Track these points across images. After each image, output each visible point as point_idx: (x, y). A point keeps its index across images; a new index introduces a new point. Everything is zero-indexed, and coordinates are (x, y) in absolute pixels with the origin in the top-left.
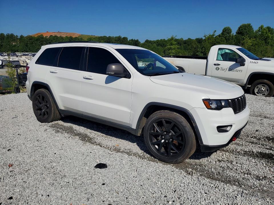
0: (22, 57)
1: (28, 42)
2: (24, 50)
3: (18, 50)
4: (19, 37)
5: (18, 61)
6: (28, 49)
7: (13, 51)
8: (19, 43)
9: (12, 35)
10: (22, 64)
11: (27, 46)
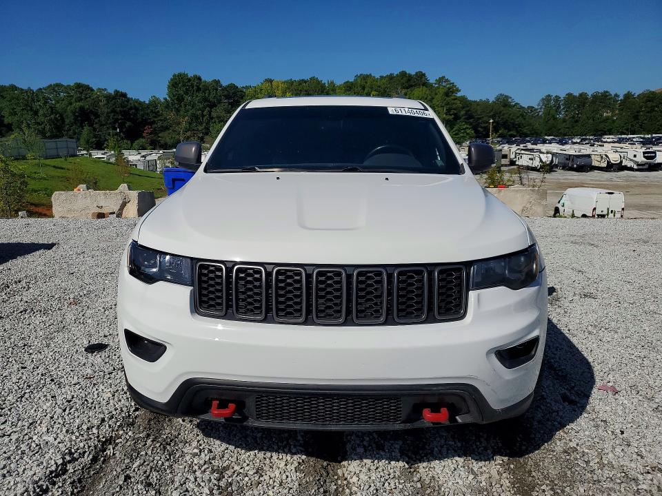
0: (603, 146)
1: (641, 107)
2: (627, 130)
3: (611, 129)
4: (621, 97)
5: (589, 156)
6: (638, 125)
7: (600, 133)
8: (617, 112)
9: (605, 95)
10: (595, 163)
11: (636, 117)
